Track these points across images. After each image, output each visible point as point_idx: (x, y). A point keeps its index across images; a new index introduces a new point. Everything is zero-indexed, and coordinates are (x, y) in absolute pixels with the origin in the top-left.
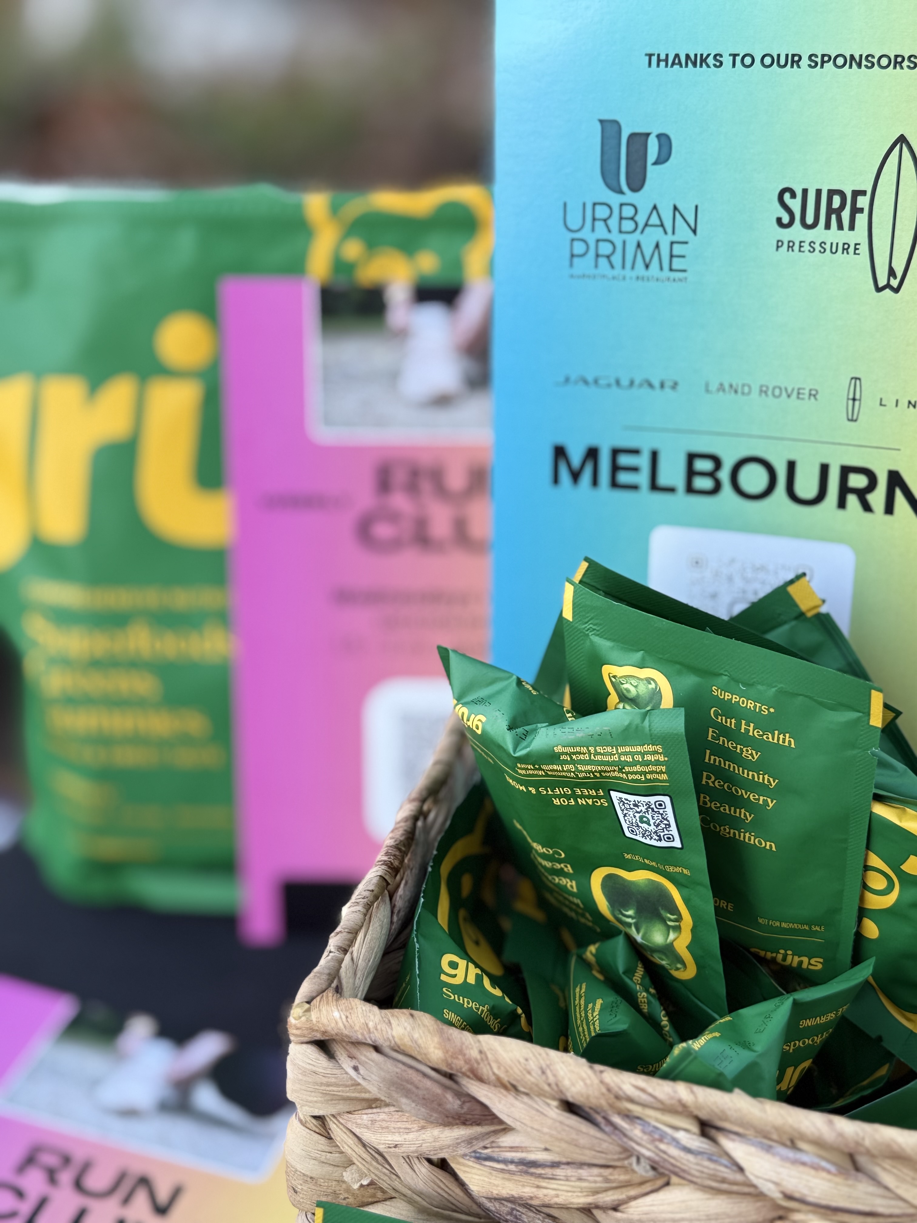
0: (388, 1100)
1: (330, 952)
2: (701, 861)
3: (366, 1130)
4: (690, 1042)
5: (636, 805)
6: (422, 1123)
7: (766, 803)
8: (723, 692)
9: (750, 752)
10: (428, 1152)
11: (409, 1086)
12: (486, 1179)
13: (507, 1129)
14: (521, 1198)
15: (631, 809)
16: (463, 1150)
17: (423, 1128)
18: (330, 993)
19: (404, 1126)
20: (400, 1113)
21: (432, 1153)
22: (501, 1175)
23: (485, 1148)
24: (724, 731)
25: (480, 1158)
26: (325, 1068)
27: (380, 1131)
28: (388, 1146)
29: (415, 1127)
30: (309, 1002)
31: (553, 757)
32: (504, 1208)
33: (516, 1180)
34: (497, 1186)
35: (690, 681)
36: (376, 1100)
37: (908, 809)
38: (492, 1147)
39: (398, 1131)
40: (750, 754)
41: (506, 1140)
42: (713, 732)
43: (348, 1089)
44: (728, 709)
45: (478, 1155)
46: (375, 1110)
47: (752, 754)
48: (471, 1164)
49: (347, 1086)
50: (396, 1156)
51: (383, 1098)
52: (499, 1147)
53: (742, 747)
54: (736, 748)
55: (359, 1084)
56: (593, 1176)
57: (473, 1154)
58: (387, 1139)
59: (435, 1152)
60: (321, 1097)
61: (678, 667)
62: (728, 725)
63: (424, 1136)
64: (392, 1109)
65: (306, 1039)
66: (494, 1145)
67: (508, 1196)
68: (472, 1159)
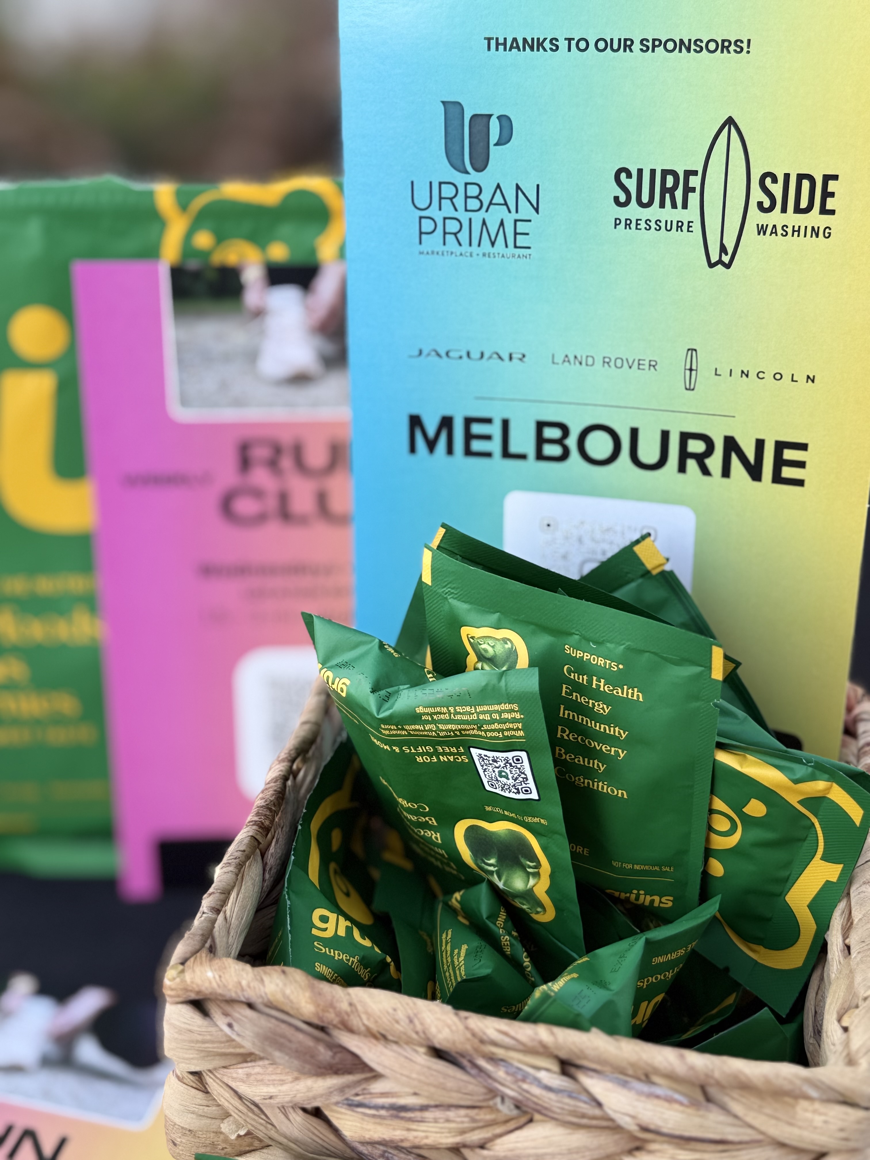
0: (262, 1055)
1: (204, 913)
2: (558, 812)
3: (241, 1083)
4: (550, 984)
5: (495, 761)
6: (296, 1074)
7: (617, 753)
8: (575, 650)
9: (601, 706)
10: (301, 1102)
11: (282, 1040)
12: (359, 1125)
13: (376, 1076)
14: (392, 1141)
15: (491, 764)
16: (336, 1098)
17: (297, 1079)
18: (204, 953)
19: (278, 1078)
20: (274, 1066)
21: (305, 1102)
22: (373, 1120)
23: (357, 1095)
24: (577, 687)
25: (352, 1105)
26: (199, 1027)
27: (255, 1084)
28: (263, 1097)
29: (289, 1078)
30: (183, 964)
31: (416, 718)
32: (376, 1151)
33: (387, 1125)
34: (369, 1130)
35: (544, 640)
36: (251, 1054)
37: (748, 756)
38: (363, 1094)
39: (273, 1083)
40: (601, 708)
41: (377, 1087)
42: (566, 688)
43: (223, 1045)
44: (581, 667)
45: (350, 1102)
46: (250, 1064)
47: (603, 709)
48: (343, 1110)
49: (221, 1042)
50: (271, 1106)
51: (257, 1052)
52: (371, 1094)
53: (594, 702)
54: (588, 702)
55: (233, 1040)
56: (460, 1117)
57: (346, 1102)
58: (261, 1091)
59: (309, 1102)
60: (197, 1054)
61: (532, 627)
62: (581, 681)
63: (298, 1087)
64: (266, 1062)
65: (181, 999)
66: (365, 1092)
67: (380, 1140)
68: (345, 1106)
